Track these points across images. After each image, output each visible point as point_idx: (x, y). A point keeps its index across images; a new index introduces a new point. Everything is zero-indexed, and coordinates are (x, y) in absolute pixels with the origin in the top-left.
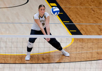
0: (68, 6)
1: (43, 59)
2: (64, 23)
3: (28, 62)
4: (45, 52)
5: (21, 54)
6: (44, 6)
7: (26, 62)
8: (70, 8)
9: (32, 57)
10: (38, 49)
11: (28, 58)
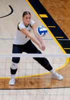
0: (62, 17)
1: (31, 83)
2: (57, 39)
3: (12, 87)
4: (33, 75)
5: (3, 77)
6: (29, 13)
7: (10, 87)
8: (64, 21)
9: (17, 81)
10: (24, 71)
11: (12, 82)
